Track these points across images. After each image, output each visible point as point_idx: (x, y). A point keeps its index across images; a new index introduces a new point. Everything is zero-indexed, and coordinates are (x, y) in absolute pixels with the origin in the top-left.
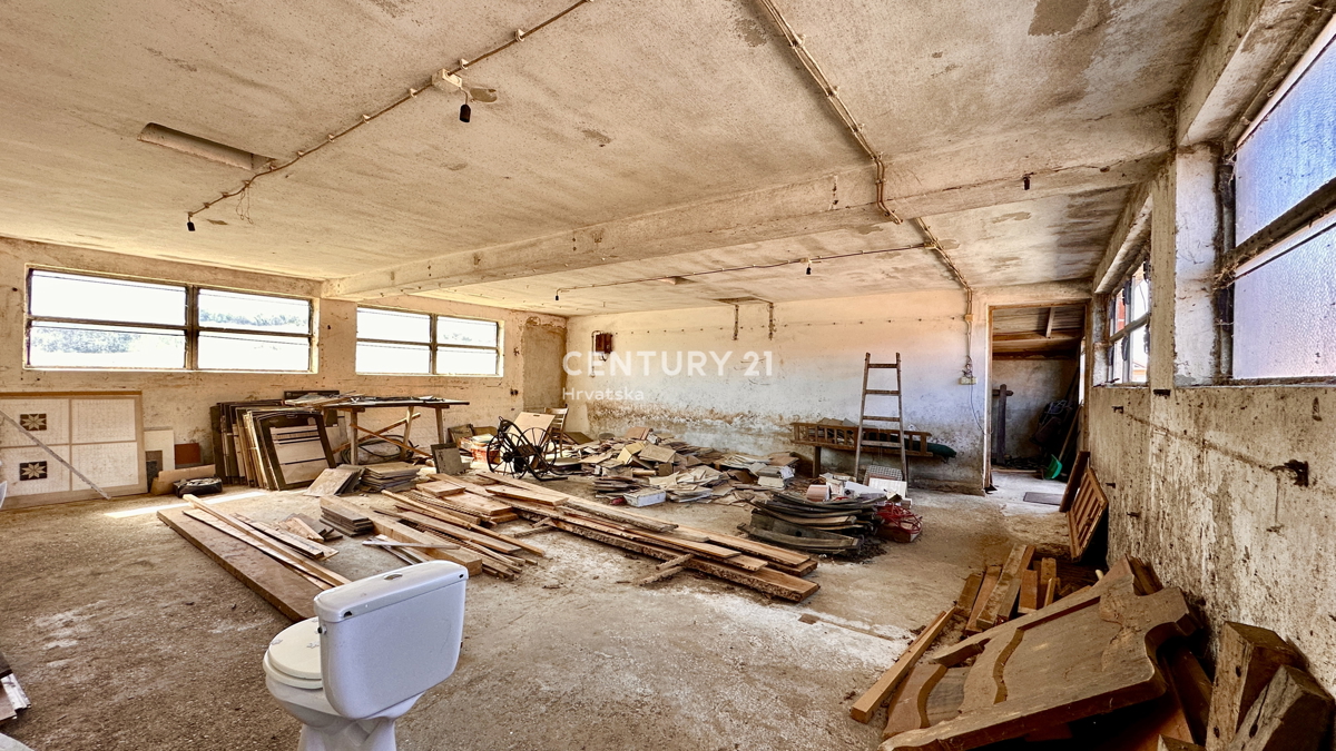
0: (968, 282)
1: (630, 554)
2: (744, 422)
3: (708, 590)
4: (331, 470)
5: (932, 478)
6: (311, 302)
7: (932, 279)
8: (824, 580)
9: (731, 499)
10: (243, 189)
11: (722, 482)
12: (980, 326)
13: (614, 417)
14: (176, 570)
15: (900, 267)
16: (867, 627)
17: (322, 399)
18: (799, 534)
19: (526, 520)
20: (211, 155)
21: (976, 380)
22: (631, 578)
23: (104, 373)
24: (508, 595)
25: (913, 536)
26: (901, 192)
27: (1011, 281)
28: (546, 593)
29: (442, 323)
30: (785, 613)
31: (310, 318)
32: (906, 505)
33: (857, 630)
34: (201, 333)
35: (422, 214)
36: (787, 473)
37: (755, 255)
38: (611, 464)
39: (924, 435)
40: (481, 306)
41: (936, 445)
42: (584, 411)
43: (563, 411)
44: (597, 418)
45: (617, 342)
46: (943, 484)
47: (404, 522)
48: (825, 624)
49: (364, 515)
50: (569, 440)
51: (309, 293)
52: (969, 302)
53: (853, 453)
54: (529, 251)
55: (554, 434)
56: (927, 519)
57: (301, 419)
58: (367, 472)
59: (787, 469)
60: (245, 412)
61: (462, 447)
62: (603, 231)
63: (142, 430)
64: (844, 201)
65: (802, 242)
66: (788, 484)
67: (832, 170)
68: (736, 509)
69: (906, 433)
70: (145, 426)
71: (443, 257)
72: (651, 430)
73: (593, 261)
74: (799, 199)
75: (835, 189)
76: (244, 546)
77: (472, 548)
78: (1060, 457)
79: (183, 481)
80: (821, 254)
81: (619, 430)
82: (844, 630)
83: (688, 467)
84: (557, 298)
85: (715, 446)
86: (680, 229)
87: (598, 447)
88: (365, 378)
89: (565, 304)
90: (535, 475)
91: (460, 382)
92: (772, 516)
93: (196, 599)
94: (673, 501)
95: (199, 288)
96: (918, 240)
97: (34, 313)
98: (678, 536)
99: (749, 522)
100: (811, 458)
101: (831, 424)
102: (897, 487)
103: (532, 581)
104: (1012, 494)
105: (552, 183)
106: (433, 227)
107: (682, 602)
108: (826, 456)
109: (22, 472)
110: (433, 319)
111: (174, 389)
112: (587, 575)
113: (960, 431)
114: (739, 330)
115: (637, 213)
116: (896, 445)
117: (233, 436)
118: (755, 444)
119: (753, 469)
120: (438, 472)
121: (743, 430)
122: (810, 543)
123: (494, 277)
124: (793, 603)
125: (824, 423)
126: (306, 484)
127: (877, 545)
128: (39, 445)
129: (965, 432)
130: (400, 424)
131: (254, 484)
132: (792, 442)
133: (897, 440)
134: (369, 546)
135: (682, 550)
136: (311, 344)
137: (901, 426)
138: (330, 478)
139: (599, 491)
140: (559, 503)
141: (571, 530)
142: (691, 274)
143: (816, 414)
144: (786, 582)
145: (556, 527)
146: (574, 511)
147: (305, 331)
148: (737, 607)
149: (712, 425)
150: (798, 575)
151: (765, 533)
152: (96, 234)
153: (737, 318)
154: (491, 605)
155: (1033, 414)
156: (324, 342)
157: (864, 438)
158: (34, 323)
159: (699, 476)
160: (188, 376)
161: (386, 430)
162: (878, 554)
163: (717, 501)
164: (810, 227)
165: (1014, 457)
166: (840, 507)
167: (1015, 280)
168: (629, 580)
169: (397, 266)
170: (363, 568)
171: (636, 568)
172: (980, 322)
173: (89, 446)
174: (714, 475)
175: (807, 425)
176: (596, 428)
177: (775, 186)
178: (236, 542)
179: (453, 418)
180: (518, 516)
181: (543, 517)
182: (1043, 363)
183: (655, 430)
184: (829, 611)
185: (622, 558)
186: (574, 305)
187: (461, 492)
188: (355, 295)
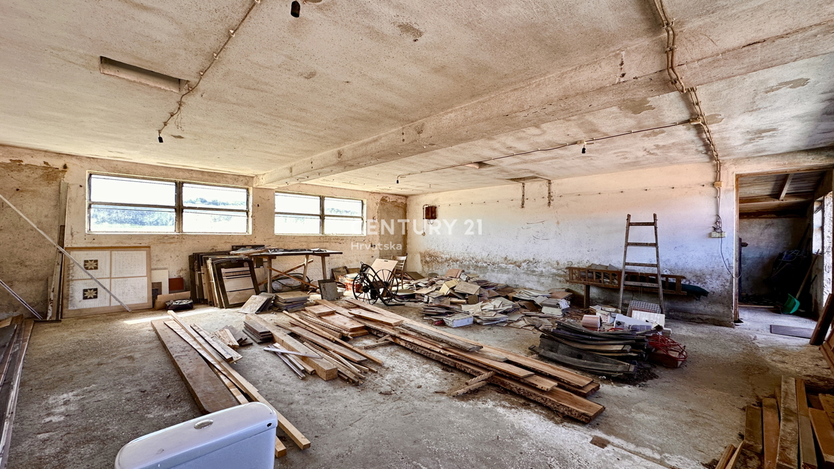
0: (719, 154)
1: (446, 367)
2: (530, 266)
3: (508, 405)
4: (257, 296)
5: (685, 311)
6: (248, 190)
7: (686, 154)
8: (608, 401)
9: (522, 323)
10: (179, 108)
11: (514, 310)
12: (729, 190)
13: (438, 262)
14: (146, 364)
15: (661, 144)
16: (657, 456)
17: (252, 251)
18: (580, 357)
19: (374, 335)
20: (151, 82)
21: (725, 234)
22: (446, 389)
23: (129, 235)
24: (353, 398)
25: (680, 363)
26: (694, 56)
27: (759, 152)
28: (380, 398)
29: (327, 202)
30: (576, 433)
31: (248, 200)
32: (667, 334)
33: (648, 458)
34: (184, 210)
35: (297, 121)
36: (564, 304)
37: (540, 140)
38: (435, 295)
39: (679, 278)
40: (351, 190)
41: (689, 286)
42: (418, 258)
43: (403, 258)
44: (427, 262)
45: (440, 212)
46: (695, 316)
47: (293, 335)
48: (615, 448)
49: (268, 329)
50: (409, 277)
51: (246, 184)
52: (717, 172)
53: (617, 290)
54: (373, 145)
55: (397, 273)
56: (690, 347)
57: (239, 263)
58: (277, 298)
59: (564, 301)
60: (208, 259)
61: (340, 281)
62: (423, 125)
63: (150, 270)
64: (632, 72)
65: (581, 126)
66: (565, 312)
67: (620, 46)
68: (527, 332)
69: (663, 276)
70: (152, 267)
71: (319, 155)
72: (463, 271)
73: (417, 149)
74: (586, 77)
75: (622, 64)
76: (189, 348)
77: (333, 357)
78: (798, 295)
79: (172, 301)
80: (595, 135)
81: (442, 271)
82: (635, 457)
83: (489, 298)
84: (398, 182)
85: (508, 283)
86: (482, 117)
87: (427, 282)
88: (282, 238)
89: (404, 186)
90: (383, 301)
91: (339, 239)
92: (557, 341)
93: (148, 388)
94: (479, 324)
95: (183, 183)
96: (685, 116)
97: (93, 200)
98: (483, 356)
99: (538, 343)
100: (583, 293)
101: (599, 268)
102: (658, 319)
103: (372, 387)
104: (758, 326)
105: (380, 84)
106: (307, 131)
107: (487, 415)
108: (594, 292)
109: (84, 294)
110: (322, 199)
111: (168, 245)
112: (413, 384)
113: (711, 275)
114: (526, 201)
115: (448, 108)
116: (655, 285)
117: (201, 274)
118: (538, 282)
119: (538, 301)
120: (322, 298)
121: (529, 272)
122: (591, 365)
123: (351, 166)
124: (583, 423)
125: (593, 268)
126: (240, 305)
127: (649, 369)
128: (92, 278)
129: (715, 275)
130: (300, 266)
131: (212, 304)
132: (567, 281)
133: (655, 281)
134: (268, 351)
135: (487, 368)
136: (248, 216)
137: (659, 271)
138: (254, 301)
139: (426, 315)
140: (397, 324)
141: (404, 345)
142: (490, 159)
143: (586, 260)
144: (575, 403)
145: (393, 342)
146: (406, 331)
147: (245, 208)
148: (532, 422)
149: (506, 268)
150: (585, 396)
151: (551, 355)
152: (119, 150)
153: (523, 192)
154: (340, 406)
155: (766, 261)
156: (256, 214)
157: (626, 279)
158: (92, 206)
159: (497, 305)
160: (177, 237)
161: (292, 270)
162: (651, 379)
163: (511, 325)
164: (594, 104)
165: (750, 294)
166: (616, 337)
167: (764, 151)
168: (445, 390)
169: (293, 163)
170: (259, 369)
171: (450, 380)
172: (729, 187)
173: (121, 279)
174: (509, 305)
175: (579, 269)
176: (426, 269)
177: (564, 70)
178: (186, 345)
179: (334, 262)
180: (368, 332)
181: (385, 334)
182: (775, 221)
183: (466, 271)
184: (617, 435)
185: (440, 370)
186: (411, 187)
187: (333, 313)
188: (271, 184)
